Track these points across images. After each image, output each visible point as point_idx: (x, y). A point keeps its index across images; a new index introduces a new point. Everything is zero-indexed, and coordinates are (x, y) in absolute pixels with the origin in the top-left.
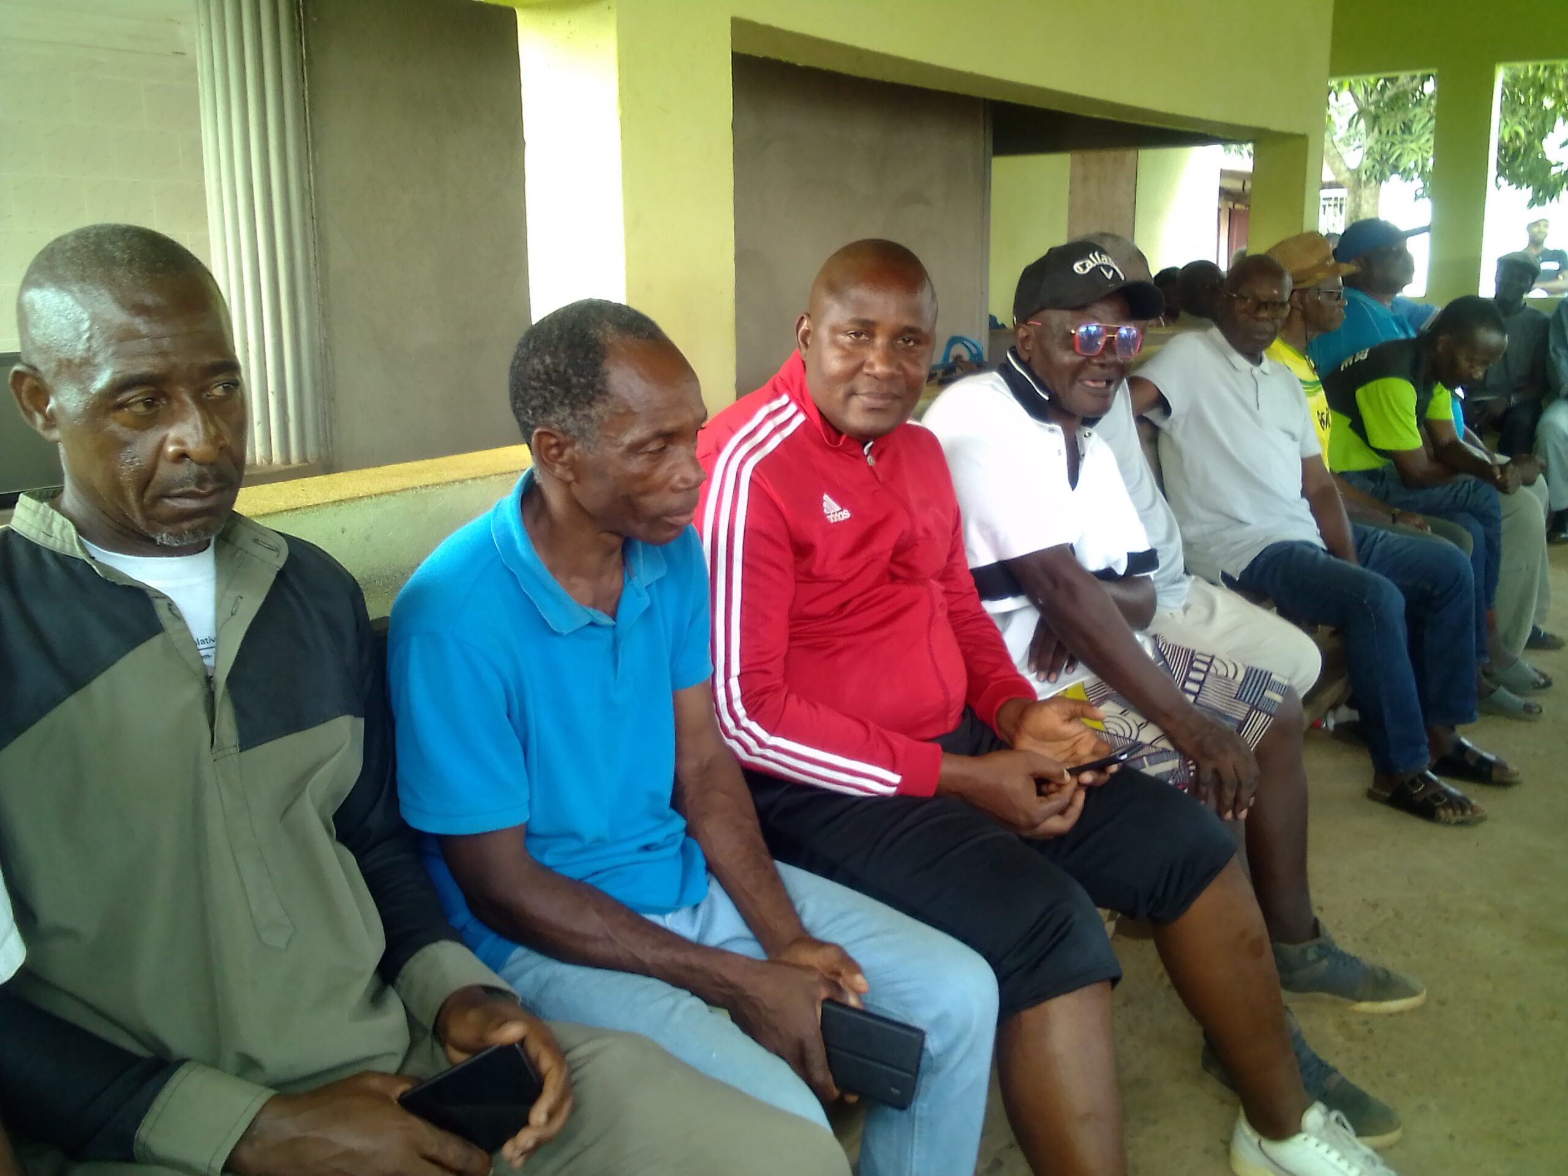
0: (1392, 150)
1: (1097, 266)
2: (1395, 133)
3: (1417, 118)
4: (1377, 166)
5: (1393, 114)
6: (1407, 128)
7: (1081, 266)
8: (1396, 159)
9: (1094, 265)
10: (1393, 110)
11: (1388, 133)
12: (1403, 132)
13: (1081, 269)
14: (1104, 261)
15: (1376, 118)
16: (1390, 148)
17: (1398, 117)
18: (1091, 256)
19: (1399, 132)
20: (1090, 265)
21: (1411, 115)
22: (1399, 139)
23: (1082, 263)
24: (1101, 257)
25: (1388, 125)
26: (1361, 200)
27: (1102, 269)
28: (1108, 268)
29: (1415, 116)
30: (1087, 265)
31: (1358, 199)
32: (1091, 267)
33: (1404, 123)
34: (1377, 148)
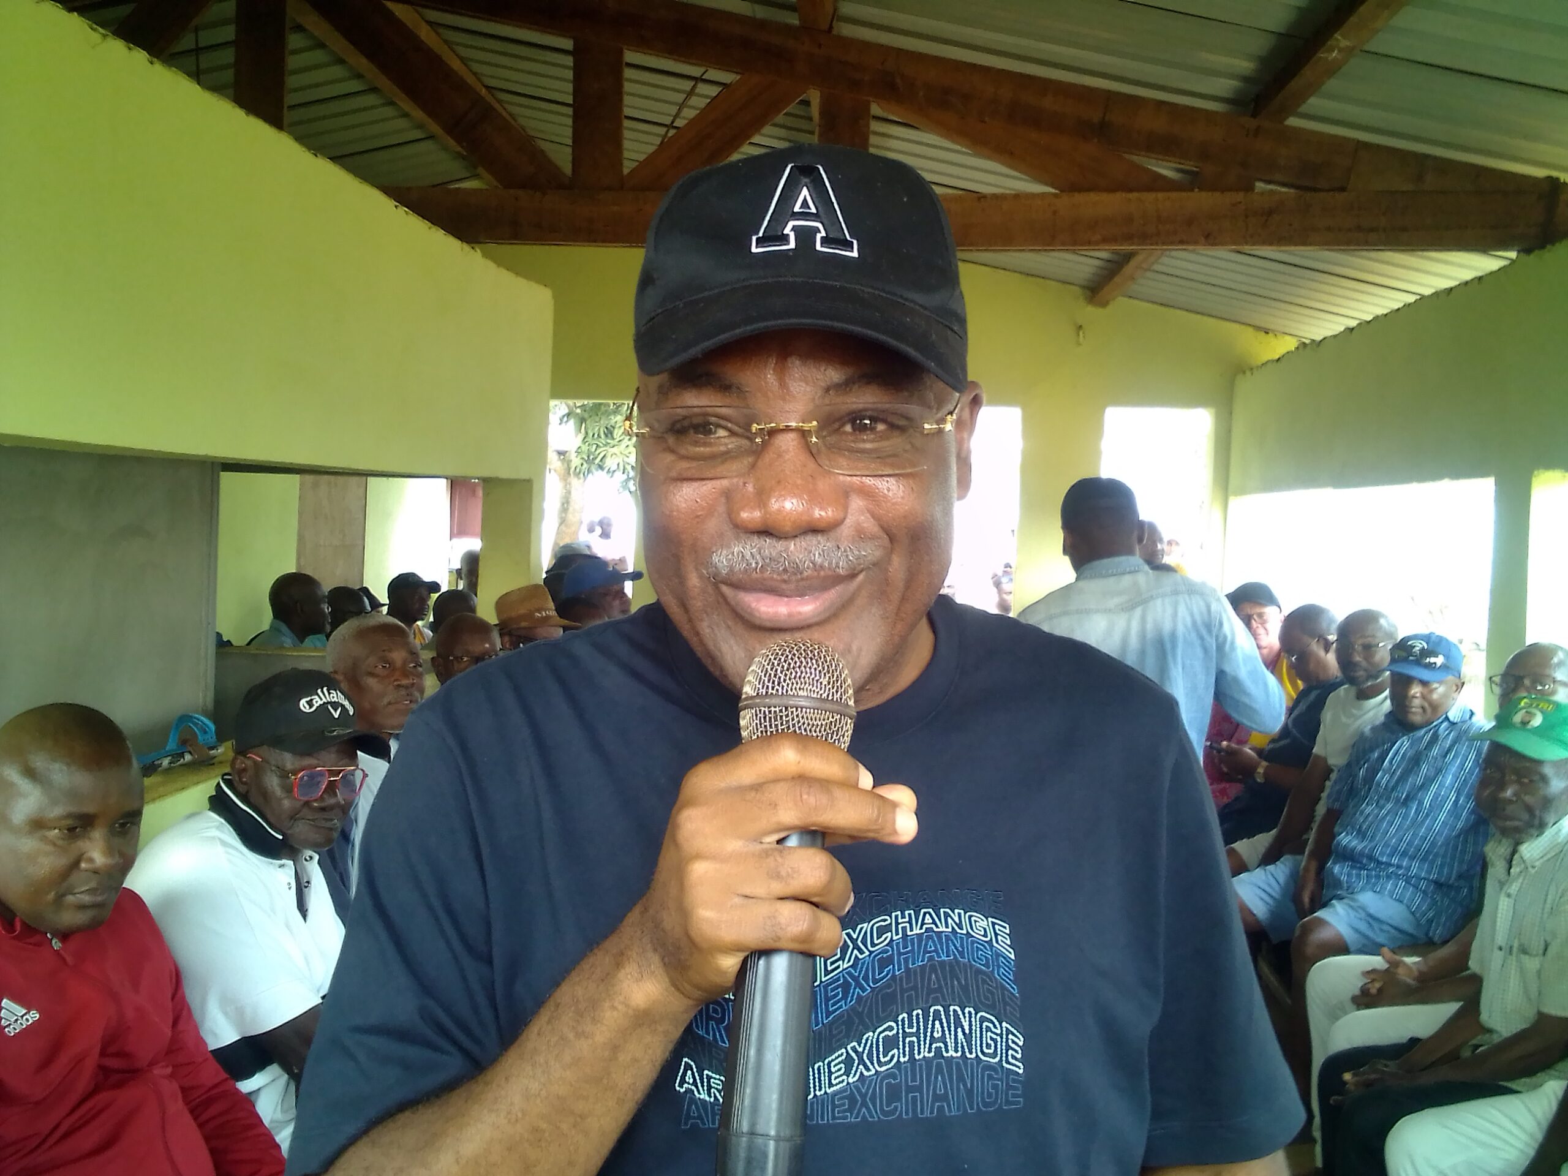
0: (597, 452)
1: (324, 703)
2: (599, 436)
3: (617, 426)
4: (585, 465)
5: (597, 419)
6: (609, 433)
7: (307, 702)
8: (601, 460)
9: (322, 702)
10: (597, 415)
11: (593, 435)
12: (606, 435)
13: (308, 707)
14: (333, 697)
15: (582, 420)
16: (596, 450)
17: (602, 422)
18: (319, 691)
19: (603, 436)
20: (317, 702)
21: (612, 422)
22: (604, 443)
23: (309, 699)
24: (329, 693)
25: (593, 429)
26: (571, 487)
27: (330, 707)
28: (336, 706)
29: (616, 422)
30: (314, 701)
31: (568, 486)
32: (318, 705)
33: (607, 428)
34: (585, 448)
